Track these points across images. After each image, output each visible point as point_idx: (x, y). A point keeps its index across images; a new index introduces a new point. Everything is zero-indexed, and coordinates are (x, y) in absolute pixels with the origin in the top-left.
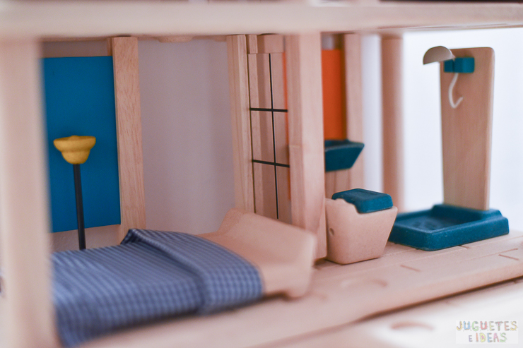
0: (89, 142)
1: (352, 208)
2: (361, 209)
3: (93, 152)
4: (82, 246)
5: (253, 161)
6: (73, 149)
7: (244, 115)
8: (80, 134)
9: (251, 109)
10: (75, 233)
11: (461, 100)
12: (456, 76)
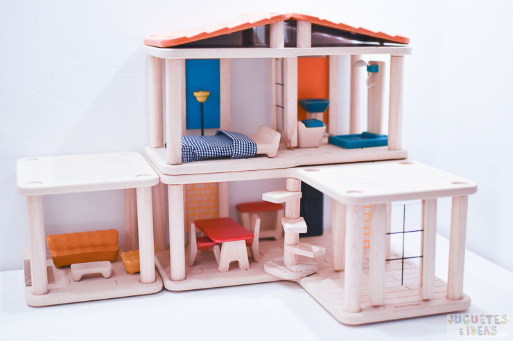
0: (207, 94)
1: (303, 125)
2: (307, 126)
3: (209, 97)
4: (203, 134)
5: (277, 106)
6: (200, 96)
7: (274, 86)
8: (204, 90)
9: (277, 84)
10: (200, 131)
11: (373, 84)
12: (371, 73)
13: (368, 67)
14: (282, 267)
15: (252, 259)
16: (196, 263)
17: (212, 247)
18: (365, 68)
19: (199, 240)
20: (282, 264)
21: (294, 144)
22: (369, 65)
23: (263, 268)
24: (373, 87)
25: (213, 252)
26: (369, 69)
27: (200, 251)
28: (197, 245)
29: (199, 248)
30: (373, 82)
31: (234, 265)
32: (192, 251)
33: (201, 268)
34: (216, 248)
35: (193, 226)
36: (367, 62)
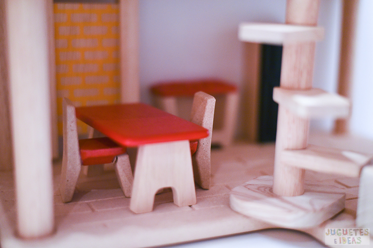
14: (274, 200)
15: (199, 184)
16: (78, 195)
17: (112, 159)
19: (83, 143)
20: (270, 192)
23: (228, 204)
25: (114, 171)
27: (86, 168)
28: (81, 153)
29: (84, 162)
31: (165, 197)
32: (69, 167)
33: (88, 204)
34: (122, 162)
35: (70, 112)
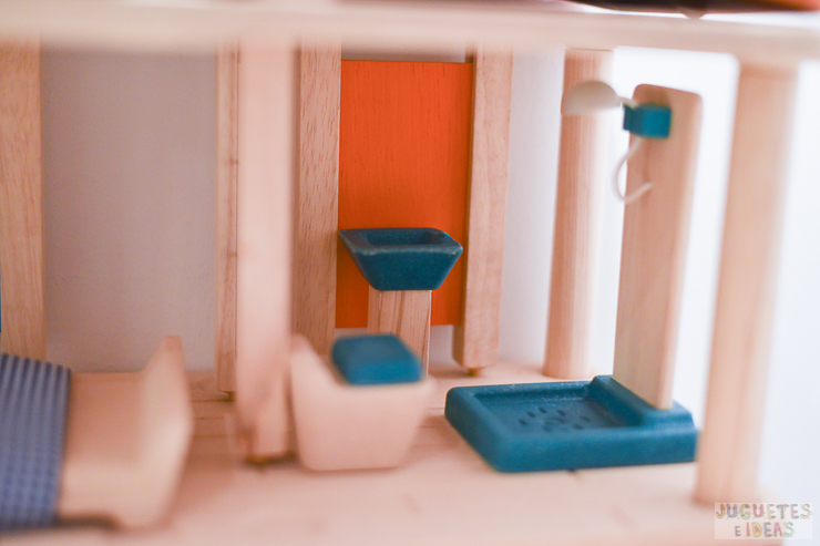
11: (646, 187)
12: (639, 140)
13: (627, 109)
18: (617, 116)
21: (271, 441)
22: (633, 104)
24: (646, 197)
26: (635, 120)
30: (646, 179)
36: (625, 89)
